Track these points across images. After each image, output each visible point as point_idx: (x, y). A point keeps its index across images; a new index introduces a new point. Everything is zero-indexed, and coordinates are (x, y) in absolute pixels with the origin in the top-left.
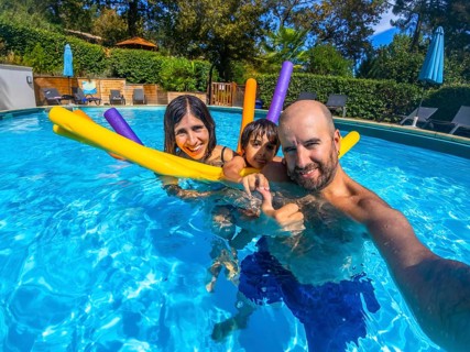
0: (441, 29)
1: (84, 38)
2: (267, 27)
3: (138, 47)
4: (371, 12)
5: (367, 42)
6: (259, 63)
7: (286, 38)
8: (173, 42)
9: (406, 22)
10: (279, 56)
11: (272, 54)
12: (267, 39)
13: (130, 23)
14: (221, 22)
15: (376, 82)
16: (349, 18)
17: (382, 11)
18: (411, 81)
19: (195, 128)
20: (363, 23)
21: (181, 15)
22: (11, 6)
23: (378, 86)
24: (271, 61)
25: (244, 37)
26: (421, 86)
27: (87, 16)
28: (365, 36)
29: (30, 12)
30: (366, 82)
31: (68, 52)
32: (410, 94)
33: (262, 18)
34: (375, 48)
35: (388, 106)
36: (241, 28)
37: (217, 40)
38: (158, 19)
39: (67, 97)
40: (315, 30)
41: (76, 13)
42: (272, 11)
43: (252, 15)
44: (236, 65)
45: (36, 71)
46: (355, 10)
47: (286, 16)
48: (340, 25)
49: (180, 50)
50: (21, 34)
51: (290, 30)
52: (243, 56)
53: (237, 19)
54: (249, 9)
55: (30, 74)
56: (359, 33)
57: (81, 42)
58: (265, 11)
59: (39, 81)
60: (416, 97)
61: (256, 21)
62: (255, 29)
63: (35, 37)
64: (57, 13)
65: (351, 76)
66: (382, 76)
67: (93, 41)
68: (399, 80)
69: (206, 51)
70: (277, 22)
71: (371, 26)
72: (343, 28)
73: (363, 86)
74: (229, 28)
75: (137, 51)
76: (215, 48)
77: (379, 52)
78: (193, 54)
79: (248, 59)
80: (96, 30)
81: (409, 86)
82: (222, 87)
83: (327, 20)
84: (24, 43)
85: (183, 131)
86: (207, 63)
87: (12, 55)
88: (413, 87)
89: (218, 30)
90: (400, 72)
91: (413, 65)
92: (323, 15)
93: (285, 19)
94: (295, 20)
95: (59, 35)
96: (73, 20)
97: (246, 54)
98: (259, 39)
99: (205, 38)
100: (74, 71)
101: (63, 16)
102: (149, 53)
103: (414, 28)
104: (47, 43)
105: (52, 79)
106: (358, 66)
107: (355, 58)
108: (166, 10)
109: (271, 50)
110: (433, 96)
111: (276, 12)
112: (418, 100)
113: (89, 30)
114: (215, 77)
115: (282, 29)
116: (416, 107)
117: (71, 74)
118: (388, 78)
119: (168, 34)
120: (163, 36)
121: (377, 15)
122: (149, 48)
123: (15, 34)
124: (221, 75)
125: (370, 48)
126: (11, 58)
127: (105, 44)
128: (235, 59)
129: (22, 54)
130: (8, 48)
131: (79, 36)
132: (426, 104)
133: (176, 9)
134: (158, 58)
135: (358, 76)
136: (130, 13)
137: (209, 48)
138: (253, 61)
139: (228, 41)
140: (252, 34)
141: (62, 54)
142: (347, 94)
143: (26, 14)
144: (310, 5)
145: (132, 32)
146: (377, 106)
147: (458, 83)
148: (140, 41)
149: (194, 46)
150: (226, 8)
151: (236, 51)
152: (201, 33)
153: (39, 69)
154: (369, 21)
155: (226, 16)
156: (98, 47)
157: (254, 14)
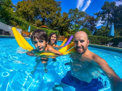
0: (113, 23)
1: (33, 25)
2: (72, 24)
3: (44, 27)
4: (96, 21)
5: (95, 27)
6: (70, 32)
7: (76, 27)
8: (51, 27)
9: (105, 23)
10: (74, 30)
11: (73, 30)
12: (72, 27)
13: (43, 23)
14: (62, 23)
15: (98, 36)
16: (91, 22)
17: (98, 20)
18: (106, 36)
19: (55, 37)
20: (94, 23)
21: (53, 22)
22: (19, 16)
23: (98, 37)
24: (72, 32)
25: (66, 27)
26: (109, 37)
27: (34, 21)
28: (95, 26)
29: (23, 18)
30: (95, 36)
31: (30, 27)
32: (106, 39)
33: (71, 23)
34: (97, 29)
35: (101, 42)
36: (66, 24)
37: (60, 27)
38: (48, 22)
39: (28, 36)
40: (83, 25)
41: (32, 20)
42: (73, 21)
43: (68, 22)
44: (64, 32)
45: (22, 30)
46: (92, 20)
47: (76, 22)
48: (88, 24)
49: (52, 29)
50: (20, 22)
51: (77, 25)
52: (66, 30)
53: (65, 23)
54: (68, 21)
55: (21, 30)
56: (93, 25)
57: (33, 26)
58: (71, 21)
59: (23, 32)
60: (108, 40)
61: (69, 23)
62: (69, 25)
63: (23, 23)
64: (28, 19)
65: (91, 35)
66: (99, 35)
67: (35, 26)
68: (103, 36)
69: (58, 29)
70: (74, 23)
71: (96, 24)
72: (89, 24)
73: (94, 37)
74: (63, 25)
75: (43, 28)
76: (60, 29)
77: (98, 30)
78: (55, 30)
79: (67, 31)
80: (36, 24)
81: (106, 37)
82: (61, 37)
83: (85, 23)
84: (21, 24)
85: (53, 37)
86: (58, 31)
87: (18, 26)
88: (107, 38)
89: (61, 25)
90: (104, 34)
91: (107, 32)
92: (84, 22)
93: (76, 23)
94: (78, 23)
95: (28, 24)
96: (31, 21)
97: (67, 30)
98: (70, 27)
99: (58, 26)
100: (30, 31)
101: (29, 20)
102: (46, 29)
103: (107, 24)
104: (26, 25)
105: (25, 32)
106: (93, 33)
107: (92, 31)
108: (50, 20)
109: (73, 29)
110: (112, 40)
111: (74, 21)
112: (109, 41)
113: (34, 24)
114: (59, 34)
115: (75, 25)
116: (108, 42)
117: (29, 31)
118: (101, 35)
119: (50, 25)
120: (49, 26)
121: (97, 21)
122: (46, 28)
123: (19, 22)
124: (61, 34)
125: (96, 29)
126: (18, 27)
127: (37, 26)
128: (64, 31)
129: (20, 26)
130: (17, 24)
131: (32, 24)
132: (111, 42)
133: (52, 20)
134: (48, 30)
135: (93, 35)
136: (43, 21)
137: (59, 29)
138: (68, 32)
139: (63, 27)
140: (68, 26)
141: (28, 27)
142: (90, 39)
143: (22, 18)
144: (82, 20)
145: (43, 24)
146: (98, 42)
147: (118, 36)
148: (44, 26)
149: (55, 28)
150: (63, 20)
151: (65, 29)
152: (57, 25)
153: (23, 30)
154: (95, 23)
155: (63, 22)
156: (36, 27)
157: (69, 22)
